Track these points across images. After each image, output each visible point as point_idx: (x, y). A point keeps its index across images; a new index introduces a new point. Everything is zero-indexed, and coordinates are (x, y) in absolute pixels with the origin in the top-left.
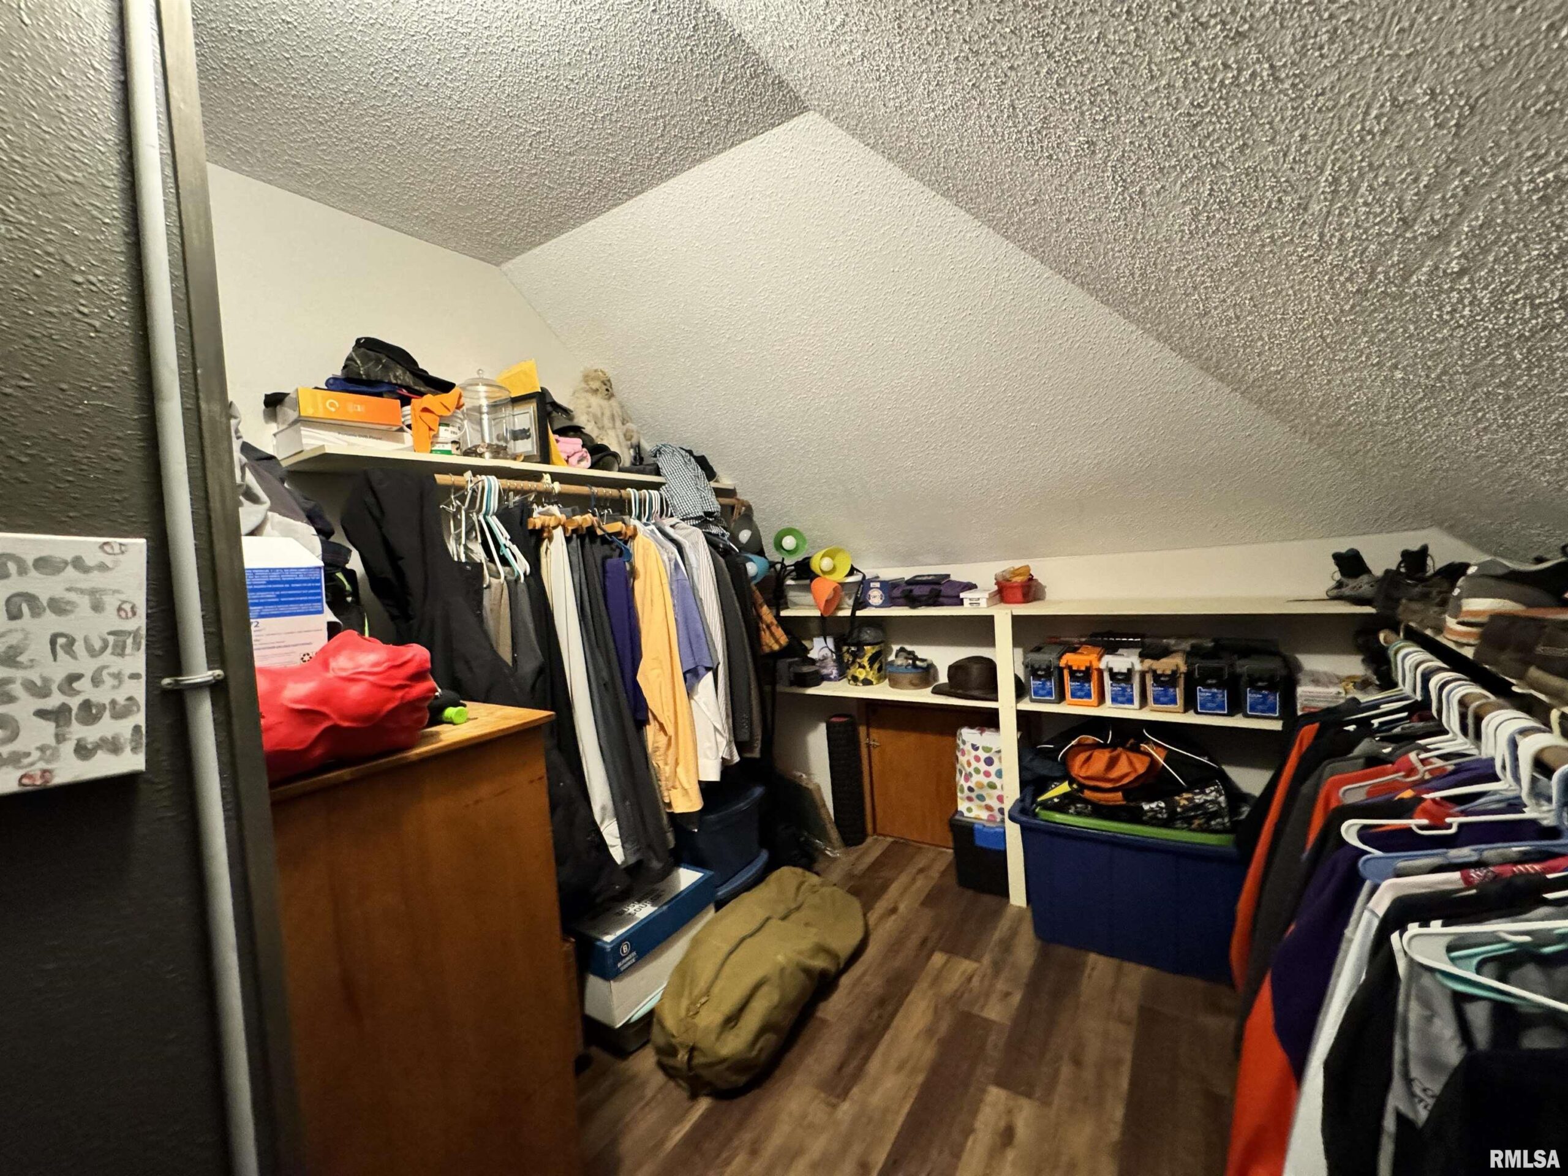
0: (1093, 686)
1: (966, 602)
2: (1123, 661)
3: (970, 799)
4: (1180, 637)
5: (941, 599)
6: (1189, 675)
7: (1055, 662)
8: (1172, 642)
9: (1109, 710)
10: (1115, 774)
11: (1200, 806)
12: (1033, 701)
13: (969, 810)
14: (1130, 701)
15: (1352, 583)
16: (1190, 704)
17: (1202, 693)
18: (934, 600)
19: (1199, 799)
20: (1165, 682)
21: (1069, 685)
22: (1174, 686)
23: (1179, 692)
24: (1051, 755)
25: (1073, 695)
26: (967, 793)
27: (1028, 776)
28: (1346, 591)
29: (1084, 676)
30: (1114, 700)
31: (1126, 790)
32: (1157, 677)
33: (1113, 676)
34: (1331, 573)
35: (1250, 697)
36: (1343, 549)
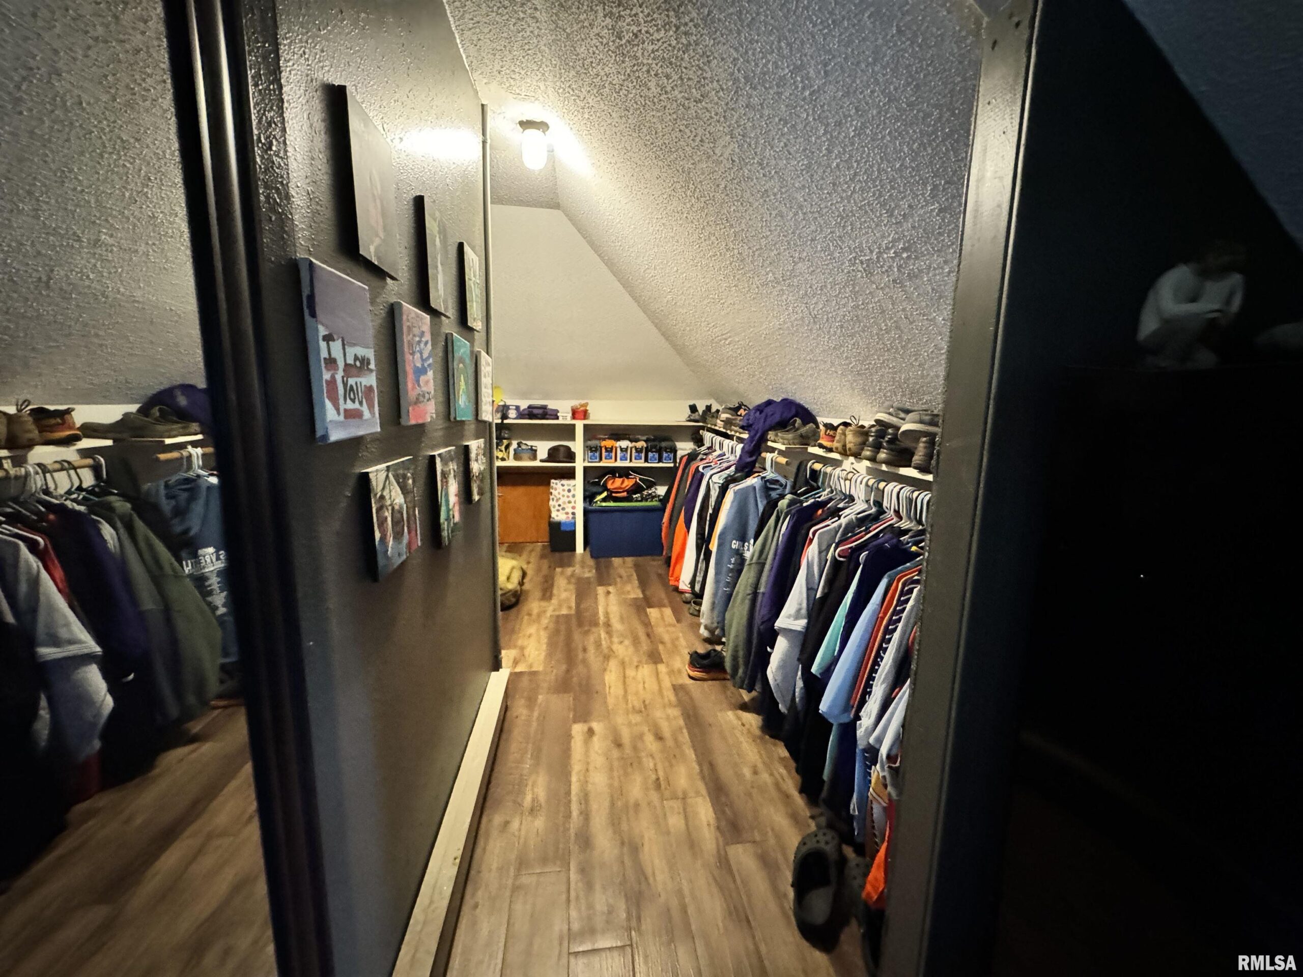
0: (613, 454)
1: (560, 418)
2: (624, 444)
3: (558, 510)
4: (643, 435)
5: (548, 416)
6: (647, 448)
7: (599, 445)
8: (639, 437)
9: (619, 464)
10: (624, 486)
11: (651, 494)
12: (589, 462)
13: (557, 516)
14: (626, 460)
15: (693, 415)
16: (646, 460)
17: (650, 454)
18: (544, 416)
19: (650, 492)
20: (639, 451)
21: (604, 454)
22: (642, 452)
23: (643, 455)
24: (598, 484)
25: (606, 458)
26: (557, 508)
27: (587, 493)
28: (692, 418)
29: (609, 450)
30: (621, 459)
31: (627, 491)
32: (636, 449)
33: (621, 449)
34: (688, 412)
35: (665, 455)
36: (691, 404)
